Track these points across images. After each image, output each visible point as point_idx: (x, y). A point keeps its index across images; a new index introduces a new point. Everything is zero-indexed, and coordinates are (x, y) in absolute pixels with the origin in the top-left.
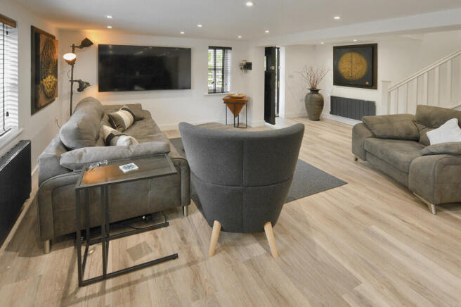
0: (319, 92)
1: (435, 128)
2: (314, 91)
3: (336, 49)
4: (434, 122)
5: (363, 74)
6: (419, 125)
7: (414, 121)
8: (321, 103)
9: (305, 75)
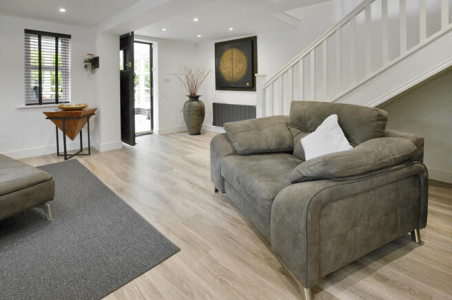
0: (200, 99)
1: (311, 132)
2: (194, 97)
3: (217, 45)
4: (309, 124)
5: (244, 73)
6: (293, 130)
7: (287, 124)
8: (201, 112)
9: (183, 78)
